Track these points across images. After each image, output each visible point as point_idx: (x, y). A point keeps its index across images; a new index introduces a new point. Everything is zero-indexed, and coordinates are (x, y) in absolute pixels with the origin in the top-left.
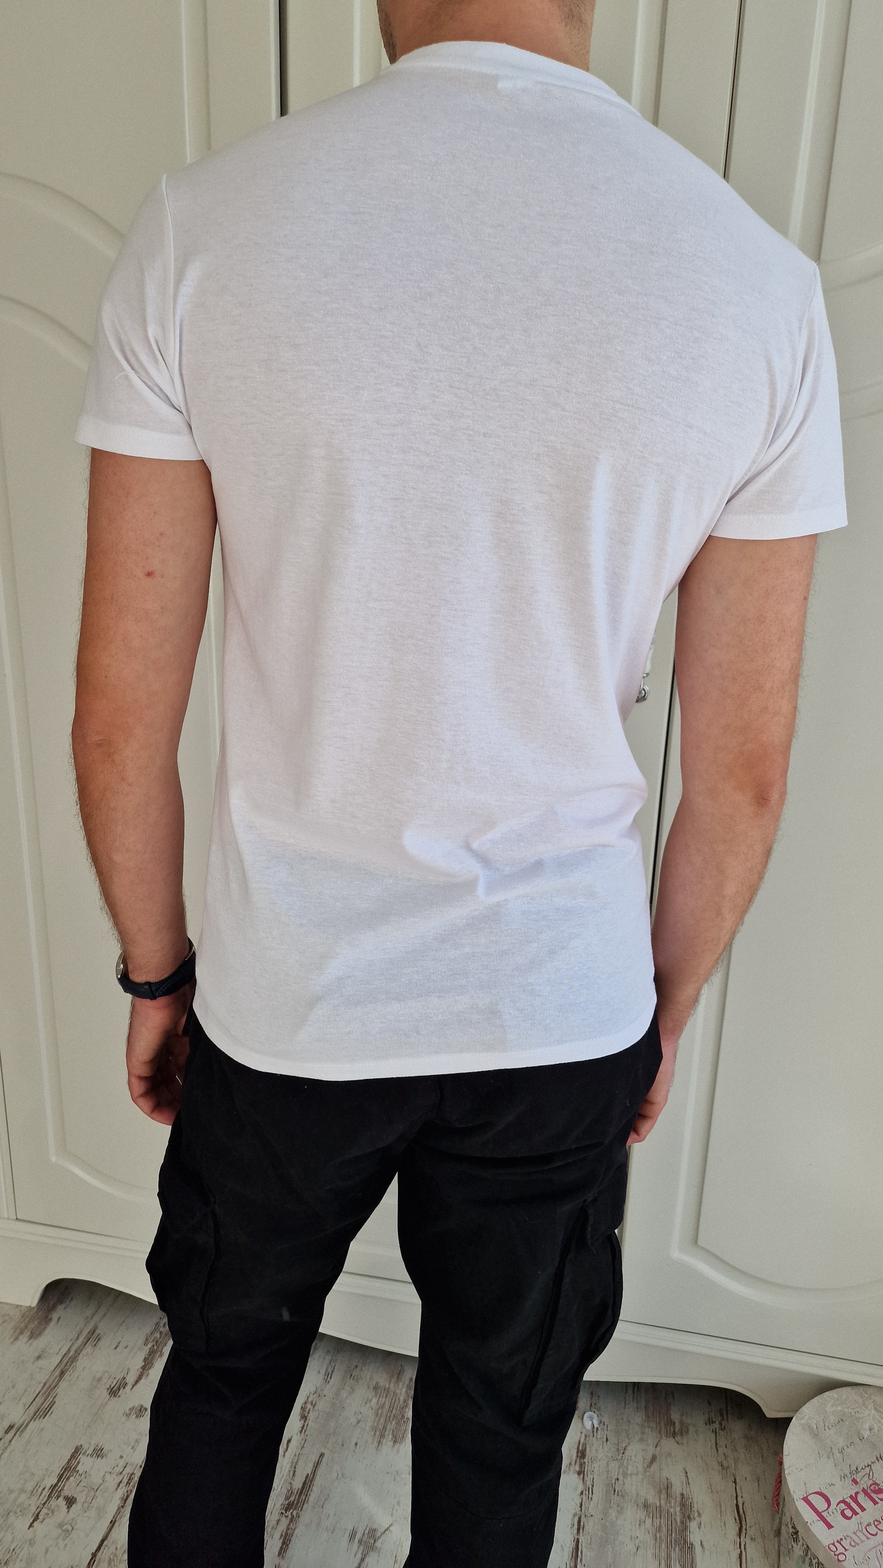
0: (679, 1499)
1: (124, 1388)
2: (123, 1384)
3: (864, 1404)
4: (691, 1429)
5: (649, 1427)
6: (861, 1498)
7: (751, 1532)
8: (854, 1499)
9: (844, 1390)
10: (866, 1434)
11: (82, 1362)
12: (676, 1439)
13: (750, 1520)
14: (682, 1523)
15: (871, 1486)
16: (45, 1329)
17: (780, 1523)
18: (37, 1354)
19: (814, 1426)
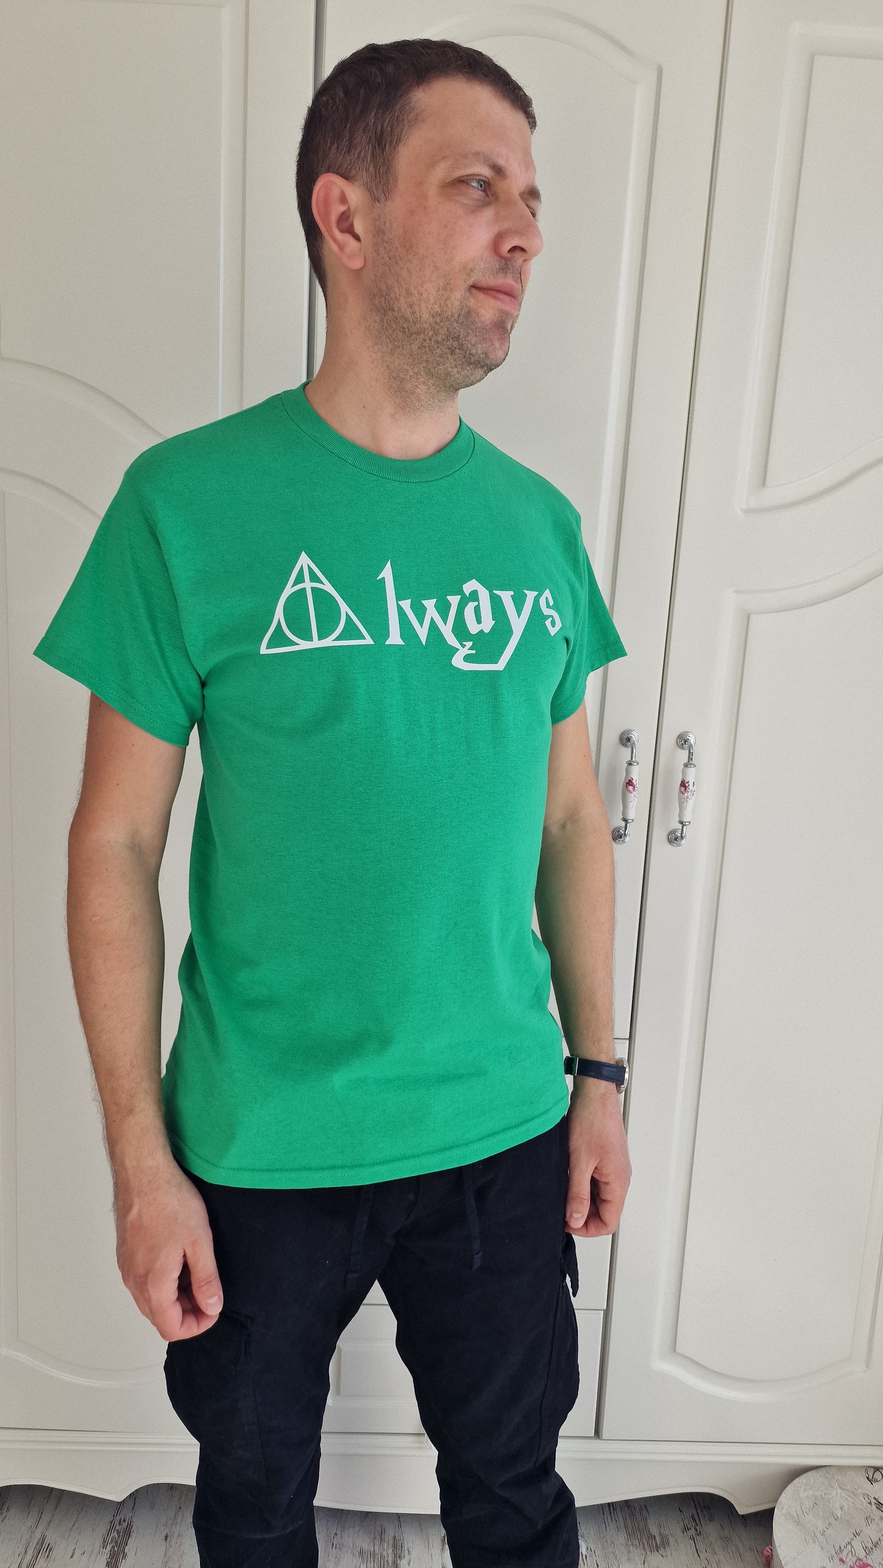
3: (830, 1486)
4: (671, 1540)
5: (633, 1545)
9: (809, 1474)
10: (839, 1513)
12: (659, 1551)
15: (856, 1562)
19: (795, 1514)
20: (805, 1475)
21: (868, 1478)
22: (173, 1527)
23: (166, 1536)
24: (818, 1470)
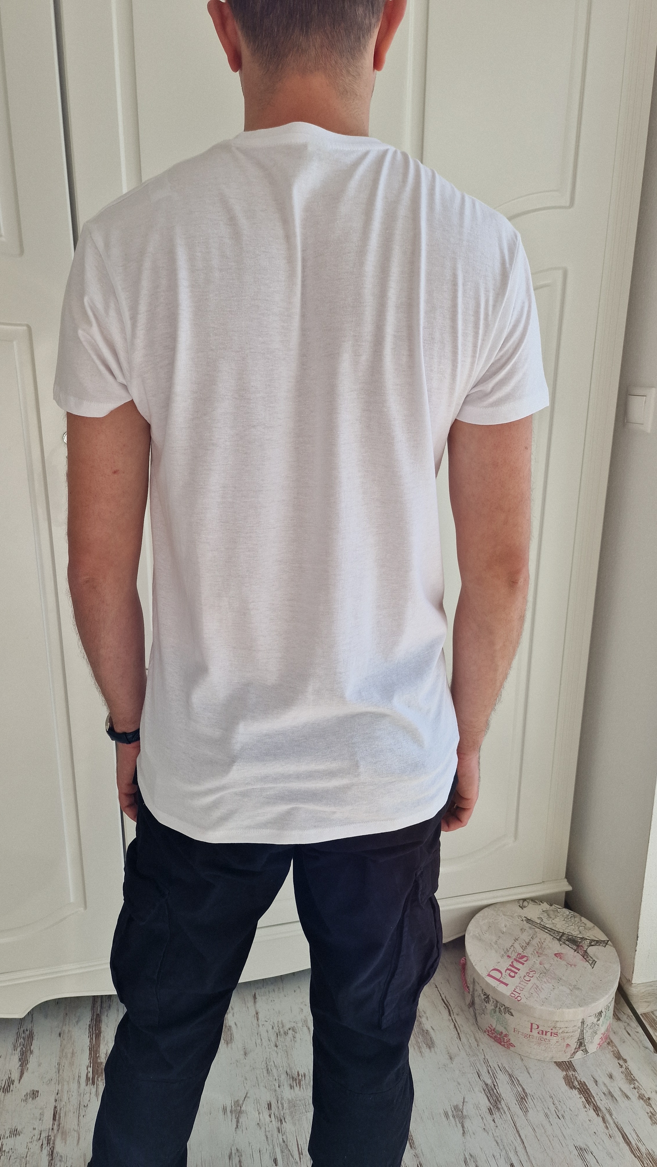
1: (13, 1084)
2: (10, 1082)
3: (497, 915)
6: (516, 964)
7: (456, 1010)
8: (512, 966)
10: (504, 930)
13: (452, 1004)
15: (517, 956)
17: (473, 997)
19: (478, 935)
20: (483, 911)
21: (520, 906)
22: (64, 1028)
23: (60, 1034)
24: (490, 907)
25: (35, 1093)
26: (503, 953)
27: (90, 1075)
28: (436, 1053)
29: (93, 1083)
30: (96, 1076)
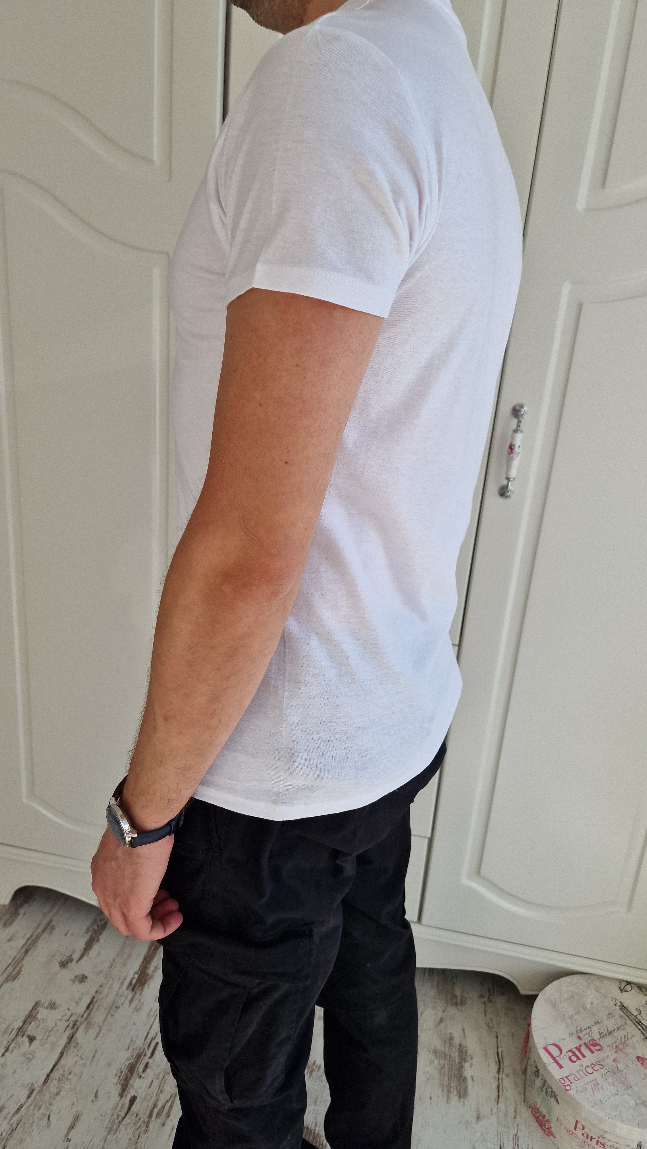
0: (458, 1047)
1: (71, 962)
2: (70, 960)
3: (588, 987)
4: (468, 1001)
5: (439, 998)
6: (583, 1049)
7: (507, 1070)
8: (579, 1049)
9: (575, 977)
10: (589, 1006)
11: (40, 944)
12: (457, 1006)
13: (506, 1062)
14: (459, 1063)
15: (590, 1041)
16: (14, 920)
17: (527, 1065)
18: (9, 937)
19: (554, 1000)
20: (571, 976)
21: (620, 988)
24: (582, 975)
25: (84, 977)
26: (574, 1031)
27: (134, 981)
28: (464, 1105)
29: (133, 990)
30: (138, 984)
